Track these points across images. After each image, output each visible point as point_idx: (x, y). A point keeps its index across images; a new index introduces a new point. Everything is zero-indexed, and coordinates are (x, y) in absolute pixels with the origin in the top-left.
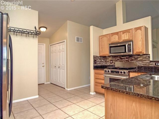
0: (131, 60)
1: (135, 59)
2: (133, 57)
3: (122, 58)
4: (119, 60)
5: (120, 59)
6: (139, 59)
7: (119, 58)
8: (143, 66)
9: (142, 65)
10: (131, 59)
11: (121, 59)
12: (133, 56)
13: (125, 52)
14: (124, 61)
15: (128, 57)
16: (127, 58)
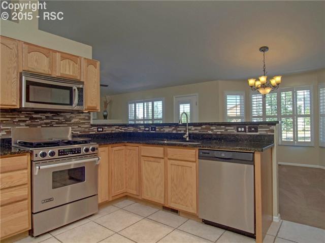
0: (57, 123)
1: (66, 121)
2: (62, 116)
3: (35, 116)
4: (24, 121)
5: (28, 119)
6: (73, 121)
7: (26, 117)
8: (81, 134)
9: (78, 132)
10: (59, 119)
11: (32, 118)
12: (62, 114)
13: (71, 104)
14: (40, 125)
15: (49, 115)
16: (47, 118)
